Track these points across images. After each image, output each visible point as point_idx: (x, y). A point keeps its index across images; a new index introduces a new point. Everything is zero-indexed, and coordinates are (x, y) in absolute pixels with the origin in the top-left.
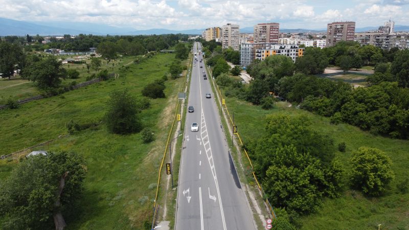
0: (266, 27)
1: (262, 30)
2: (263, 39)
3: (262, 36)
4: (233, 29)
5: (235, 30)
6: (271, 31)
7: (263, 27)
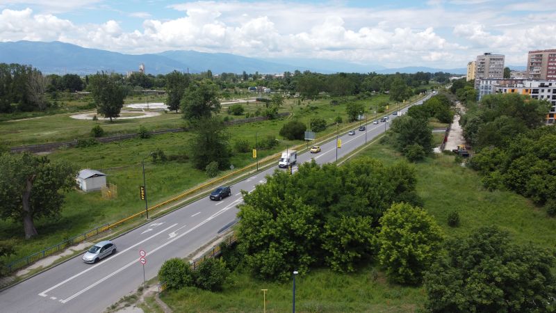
0: (541, 55)
1: (535, 61)
2: (535, 75)
3: (535, 70)
4: (492, 61)
5: (497, 63)
6: (549, 62)
7: (537, 55)
